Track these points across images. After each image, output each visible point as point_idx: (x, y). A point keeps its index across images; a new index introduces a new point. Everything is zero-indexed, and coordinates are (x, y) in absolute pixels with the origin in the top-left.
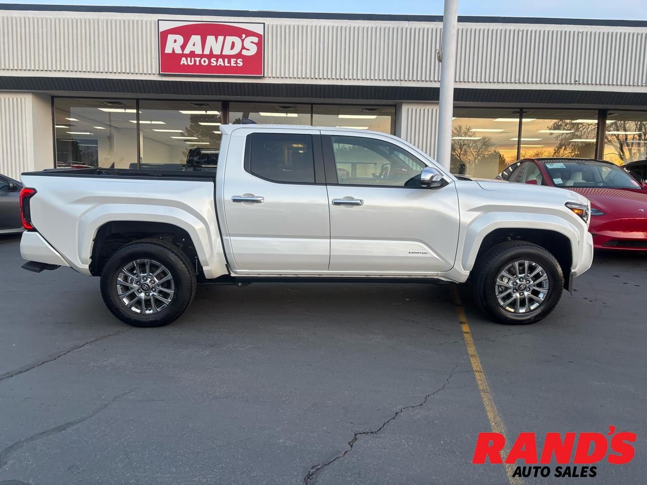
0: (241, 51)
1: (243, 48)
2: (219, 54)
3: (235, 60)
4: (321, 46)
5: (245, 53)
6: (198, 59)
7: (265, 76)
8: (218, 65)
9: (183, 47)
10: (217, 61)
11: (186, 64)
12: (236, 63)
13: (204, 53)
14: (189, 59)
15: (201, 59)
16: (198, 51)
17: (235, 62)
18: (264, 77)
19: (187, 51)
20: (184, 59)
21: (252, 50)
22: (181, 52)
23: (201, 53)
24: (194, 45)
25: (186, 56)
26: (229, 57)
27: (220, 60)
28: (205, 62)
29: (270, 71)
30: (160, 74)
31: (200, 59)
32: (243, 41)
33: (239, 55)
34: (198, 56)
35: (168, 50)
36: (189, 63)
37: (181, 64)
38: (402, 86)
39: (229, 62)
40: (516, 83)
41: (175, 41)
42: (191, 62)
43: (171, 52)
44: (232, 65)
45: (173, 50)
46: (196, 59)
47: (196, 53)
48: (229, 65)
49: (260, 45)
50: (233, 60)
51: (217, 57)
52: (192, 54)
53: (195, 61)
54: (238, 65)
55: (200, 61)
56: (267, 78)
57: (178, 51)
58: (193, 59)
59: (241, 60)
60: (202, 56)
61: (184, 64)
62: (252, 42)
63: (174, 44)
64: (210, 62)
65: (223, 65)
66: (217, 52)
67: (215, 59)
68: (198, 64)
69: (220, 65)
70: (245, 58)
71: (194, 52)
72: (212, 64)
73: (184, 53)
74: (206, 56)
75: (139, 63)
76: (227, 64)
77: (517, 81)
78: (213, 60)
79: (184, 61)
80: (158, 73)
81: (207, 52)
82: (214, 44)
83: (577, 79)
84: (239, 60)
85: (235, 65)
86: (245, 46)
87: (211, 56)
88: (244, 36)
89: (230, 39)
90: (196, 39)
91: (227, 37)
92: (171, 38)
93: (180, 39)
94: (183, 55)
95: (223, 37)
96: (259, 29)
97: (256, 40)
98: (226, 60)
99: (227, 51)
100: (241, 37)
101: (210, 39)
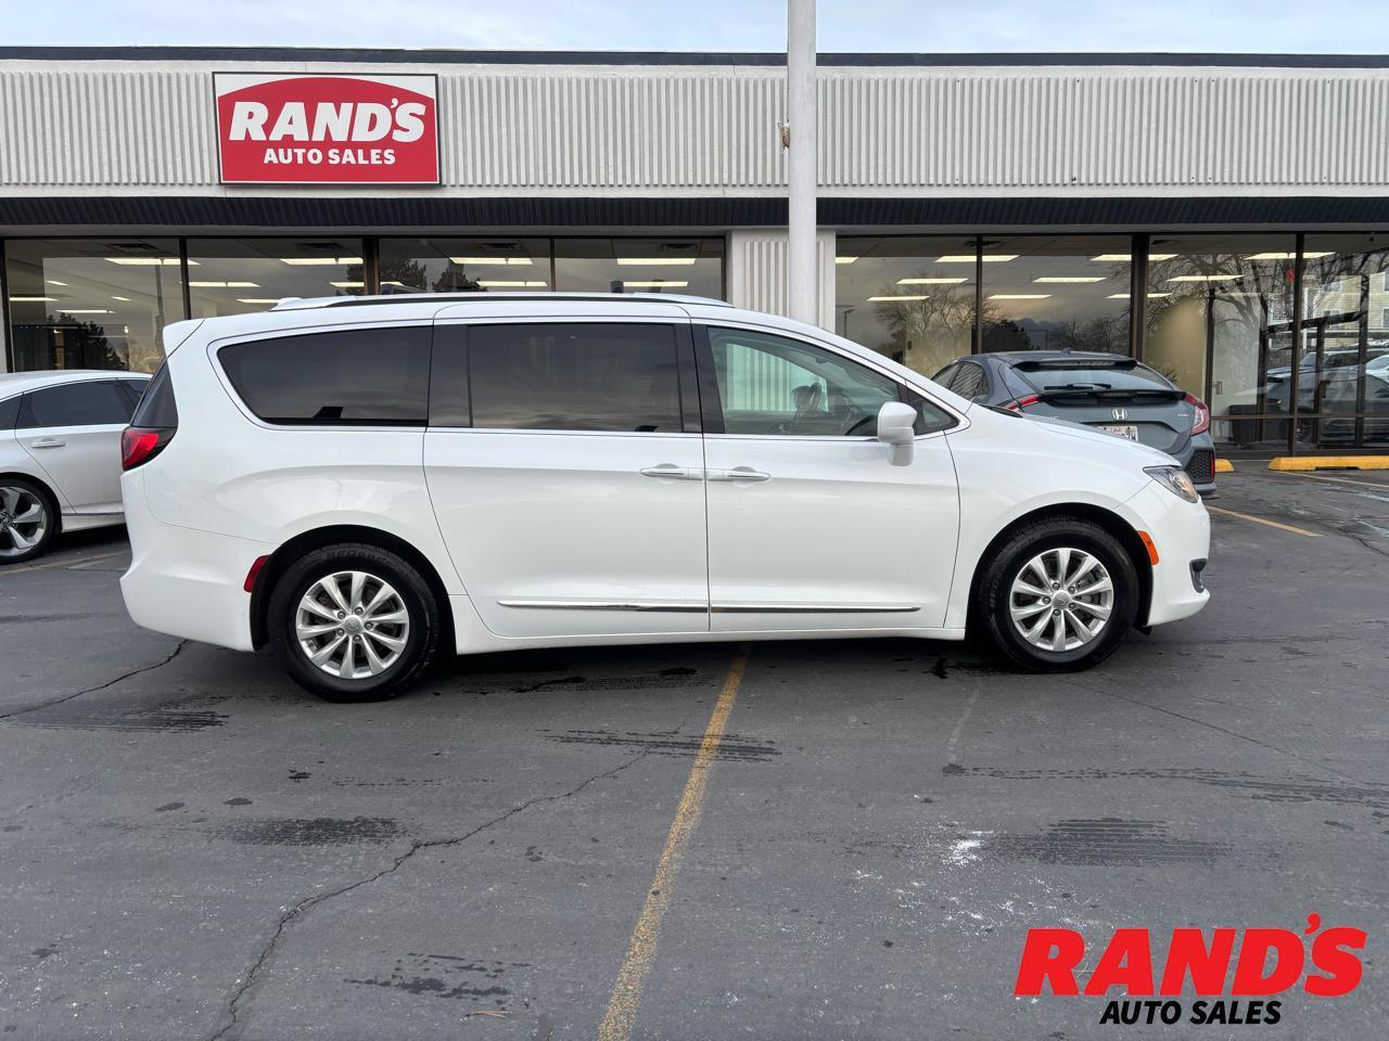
0: (390, 133)
1: (395, 126)
2: (345, 139)
3: (380, 151)
4: (557, 120)
5: (398, 136)
6: (300, 152)
7: (444, 182)
8: (344, 162)
9: (268, 127)
10: (341, 155)
11: (276, 161)
12: (382, 158)
13: (314, 139)
14: (281, 151)
15: (307, 151)
16: (301, 134)
17: (378, 157)
18: (441, 185)
19: (276, 136)
20: (270, 151)
21: (413, 132)
22: (263, 137)
23: (307, 139)
24: (291, 122)
25: (276, 145)
26: (367, 147)
27: (348, 152)
28: (315, 156)
29: (452, 173)
30: (220, 184)
31: (304, 151)
32: (393, 112)
33: (386, 142)
34: (301, 144)
35: (236, 134)
36: (283, 161)
37: (266, 161)
38: (727, 196)
39: (367, 156)
40: (956, 185)
41: (251, 115)
42: (286, 158)
43: (242, 138)
44: (374, 161)
45: (248, 134)
46: (295, 151)
47: (296, 139)
48: (367, 162)
49: (430, 119)
50: (374, 153)
51: (342, 146)
52: (288, 142)
53: (295, 155)
54: (386, 162)
55: (305, 155)
56: (449, 188)
57: (258, 135)
58: (289, 151)
59: (392, 151)
60: (308, 145)
61: (271, 162)
62: (412, 114)
63: (248, 121)
64: (326, 157)
65: (353, 161)
66: (339, 135)
67: (337, 151)
68: (300, 161)
69: (348, 163)
70: (400, 148)
71: (292, 136)
72: (331, 162)
73: (272, 138)
74: (317, 145)
75: (174, 163)
76: (361, 161)
77: (957, 182)
78: (332, 153)
79: (270, 156)
80: (217, 182)
81: (319, 136)
82: (332, 119)
83: (1075, 175)
84: (387, 153)
85: (380, 162)
86: (399, 122)
87: (327, 143)
88: (395, 102)
89: (366, 109)
90: (294, 110)
91: (359, 105)
92: (241, 108)
93: (261, 111)
94: (268, 144)
95: (351, 105)
96: (425, 88)
97: (420, 109)
98: (360, 152)
99: (362, 134)
100: (388, 104)
101: (325, 110)
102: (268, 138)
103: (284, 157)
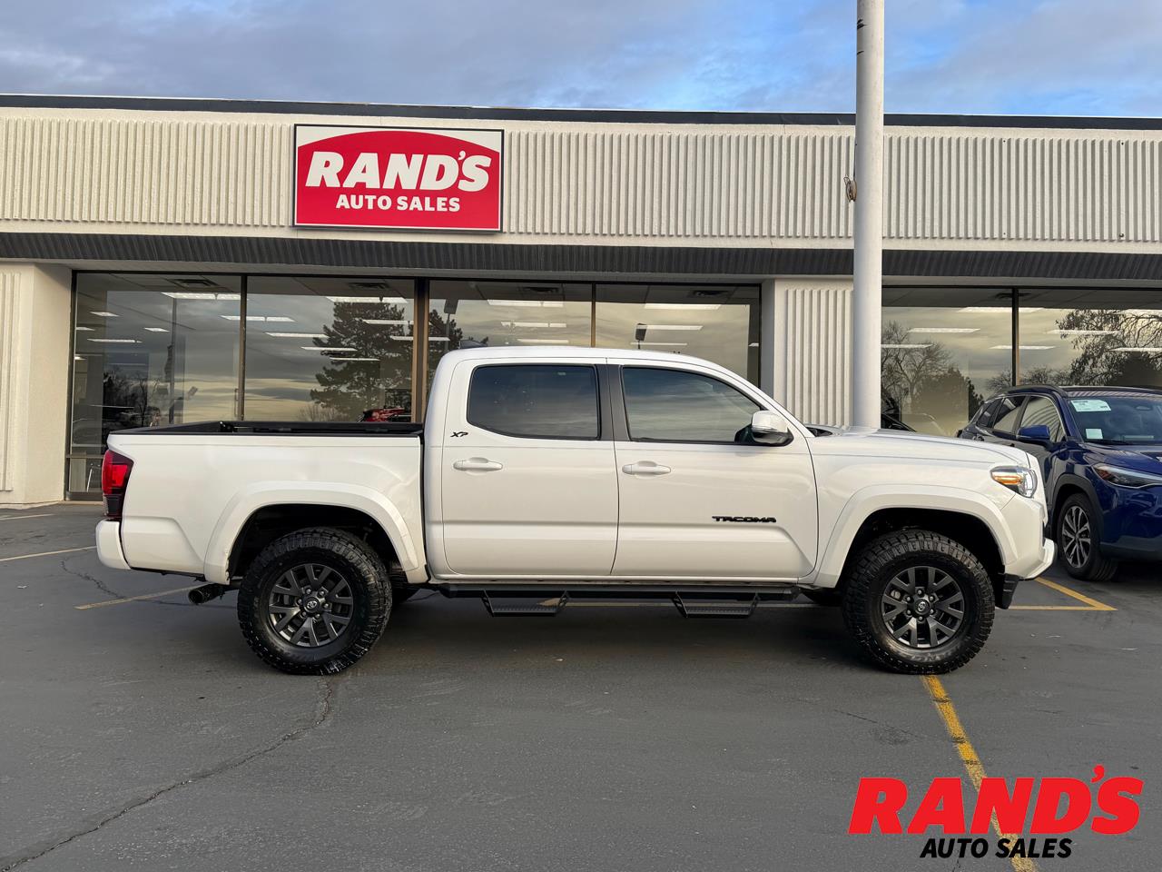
0: (456, 184)
1: (461, 176)
3: (445, 199)
5: (464, 186)
6: (371, 198)
7: (505, 229)
8: (411, 208)
9: (342, 175)
10: (409, 202)
11: (347, 206)
12: (448, 205)
13: (384, 187)
14: (353, 198)
15: (378, 198)
16: (373, 183)
17: (444, 204)
18: (501, 231)
19: (350, 183)
20: (343, 197)
21: (479, 181)
22: (339, 185)
23: (378, 187)
24: (364, 171)
25: (348, 192)
26: (434, 195)
27: (416, 199)
28: (384, 203)
29: (513, 220)
30: (294, 226)
31: (375, 197)
32: (460, 164)
33: (453, 191)
34: (372, 192)
35: (313, 181)
36: (354, 206)
37: (338, 206)
38: (774, 247)
39: (433, 204)
40: (1003, 239)
41: (327, 164)
42: (357, 203)
43: (317, 184)
44: (440, 208)
45: (323, 181)
46: (367, 197)
47: (368, 186)
48: (433, 209)
49: (494, 172)
50: (440, 201)
51: (410, 194)
52: (361, 189)
53: (366, 201)
54: (451, 209)
55: (375, 202)
56: (508, 235)
57: (333, 182)
58: (361, 197)
59: (458, 200)
60: (378, 192)
61: (342, 207)
62: (478, 166)
63: (325, 170)
64: (395, 204)
65: (420, 208)
66: (409, 183)
67: (406, 198)
68: (370, 206)
69: (416, 209)
70: (464, 196)
71: (364, 184)
72: (399, 208)
73: (346, 185)
74: (387, 192)
76: (428, 208)
78: (401, 200)
79: (342, 201)
80: (290, 224)
81: (389, 184)
82: (402, 169)
84: (452, 201)
85: (445, 210)
86: (465, 173)
87: (397, 191)
88: (463, 154)
89: (435, 161)
90: (368, 160)
91: (429, 157)
92: (319, 158)
93: (337, 160)
94: (342, 190)
95: (421, 156)
96: (492, 142)
97: (486, 161)
98: (427, 200)
99: (429, 183)
100: (456, 156)
101: (397, 160)
102: (341, 185)
103: (356, 203)
